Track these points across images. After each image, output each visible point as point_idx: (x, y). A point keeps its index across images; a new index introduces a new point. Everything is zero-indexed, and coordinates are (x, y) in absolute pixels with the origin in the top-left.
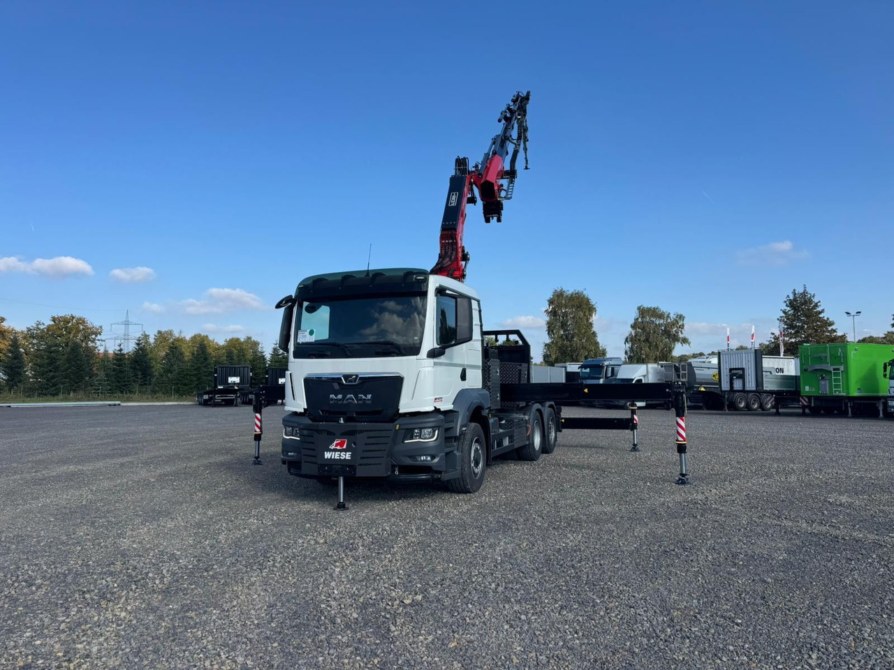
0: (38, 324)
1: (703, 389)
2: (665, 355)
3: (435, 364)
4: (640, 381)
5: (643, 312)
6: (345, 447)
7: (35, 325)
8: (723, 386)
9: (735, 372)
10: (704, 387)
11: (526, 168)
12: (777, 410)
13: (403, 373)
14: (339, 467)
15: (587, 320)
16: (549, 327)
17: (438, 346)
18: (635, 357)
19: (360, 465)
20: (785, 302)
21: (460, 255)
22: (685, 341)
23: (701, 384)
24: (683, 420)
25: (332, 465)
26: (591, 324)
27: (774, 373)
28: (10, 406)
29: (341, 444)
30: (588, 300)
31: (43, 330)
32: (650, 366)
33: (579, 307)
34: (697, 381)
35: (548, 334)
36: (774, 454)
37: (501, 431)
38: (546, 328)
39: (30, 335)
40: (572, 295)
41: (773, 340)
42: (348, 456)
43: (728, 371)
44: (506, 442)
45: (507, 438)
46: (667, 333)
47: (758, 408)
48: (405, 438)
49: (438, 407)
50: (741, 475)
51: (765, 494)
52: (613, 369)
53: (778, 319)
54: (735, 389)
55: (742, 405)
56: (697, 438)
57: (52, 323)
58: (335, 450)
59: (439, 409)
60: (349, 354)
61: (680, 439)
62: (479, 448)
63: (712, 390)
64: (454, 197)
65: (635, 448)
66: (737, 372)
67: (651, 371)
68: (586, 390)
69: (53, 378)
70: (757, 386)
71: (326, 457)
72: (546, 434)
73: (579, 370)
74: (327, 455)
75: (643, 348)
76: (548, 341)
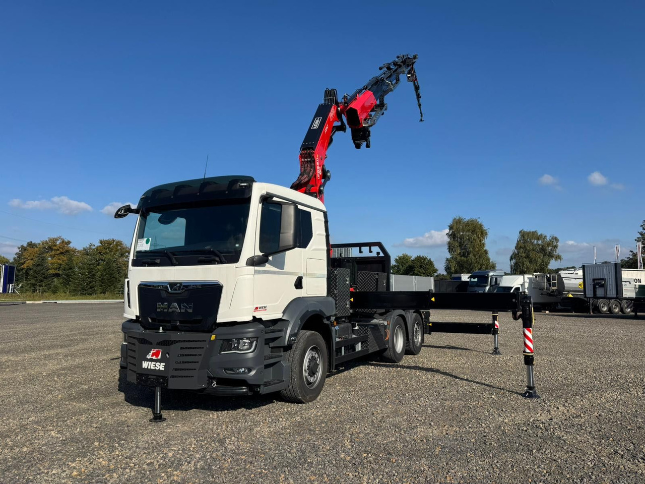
0: (91, 245)
1: (570, 296)
2: (542, 268)
3: (256, 272)
4: (518, 289)
5: (523, 234)
6: (159, 357)
7: (88, 246)
8: (587, 294)
9: (597, 281)
10: (572, 294)
11: (421, 120)
12: (636, 314)
13: (222, 282)
14: (155, 377)
15: (480, 241)
16: (449, 247)
17: (261, 254)
18: (517, 270)
19: (173, 377)
20: (642, 226)
21: (319, 172)
22: (558, 257)
23: (569, 291)
24: (530, 331)
25: (149, 375)
26: (484, 244)
27: (633, 283)
28: (56, 303)
29: (156, 354)
30: (481, 226)
31: (94, 249)
32: (527, 276)
33: (473, 232)
34: (566, 289)
35: (449, 251)
36: (631, 360)
37: (354, 336)
38: (447, 247)
39: (86, 252)
40: (468, 221)
41: (631, 257)
42: (161, 367)
43: (592, 280)
44: (359, 347)
45: (360, 344)
46: (543, 250)
47: (618, 312)
48: (221, 350)
49: (257, 317)
50: (594, 386)
51: (619, 415)
52: (496, 279)
53: (636, 240)
54: (598, 296)
55: (605, 309)
56: (559, 340)
57: (100, 244)
58: (151, 360)
59: (261, 319)
60: (175, 262)
61: (528, 351)
62: (316, 356)
63: (579, 296)
64: (317, 121)
65: (496, 351)
66: (599, 282)
67: (527, 280)
68: (433, 299)
69: (90, 283)
70: (617, 294)
71: (143, 367)
72: (410, 337)
73: (469, 280)
74: (145, 365)
75: (525, 263)
76: (449, 256)
